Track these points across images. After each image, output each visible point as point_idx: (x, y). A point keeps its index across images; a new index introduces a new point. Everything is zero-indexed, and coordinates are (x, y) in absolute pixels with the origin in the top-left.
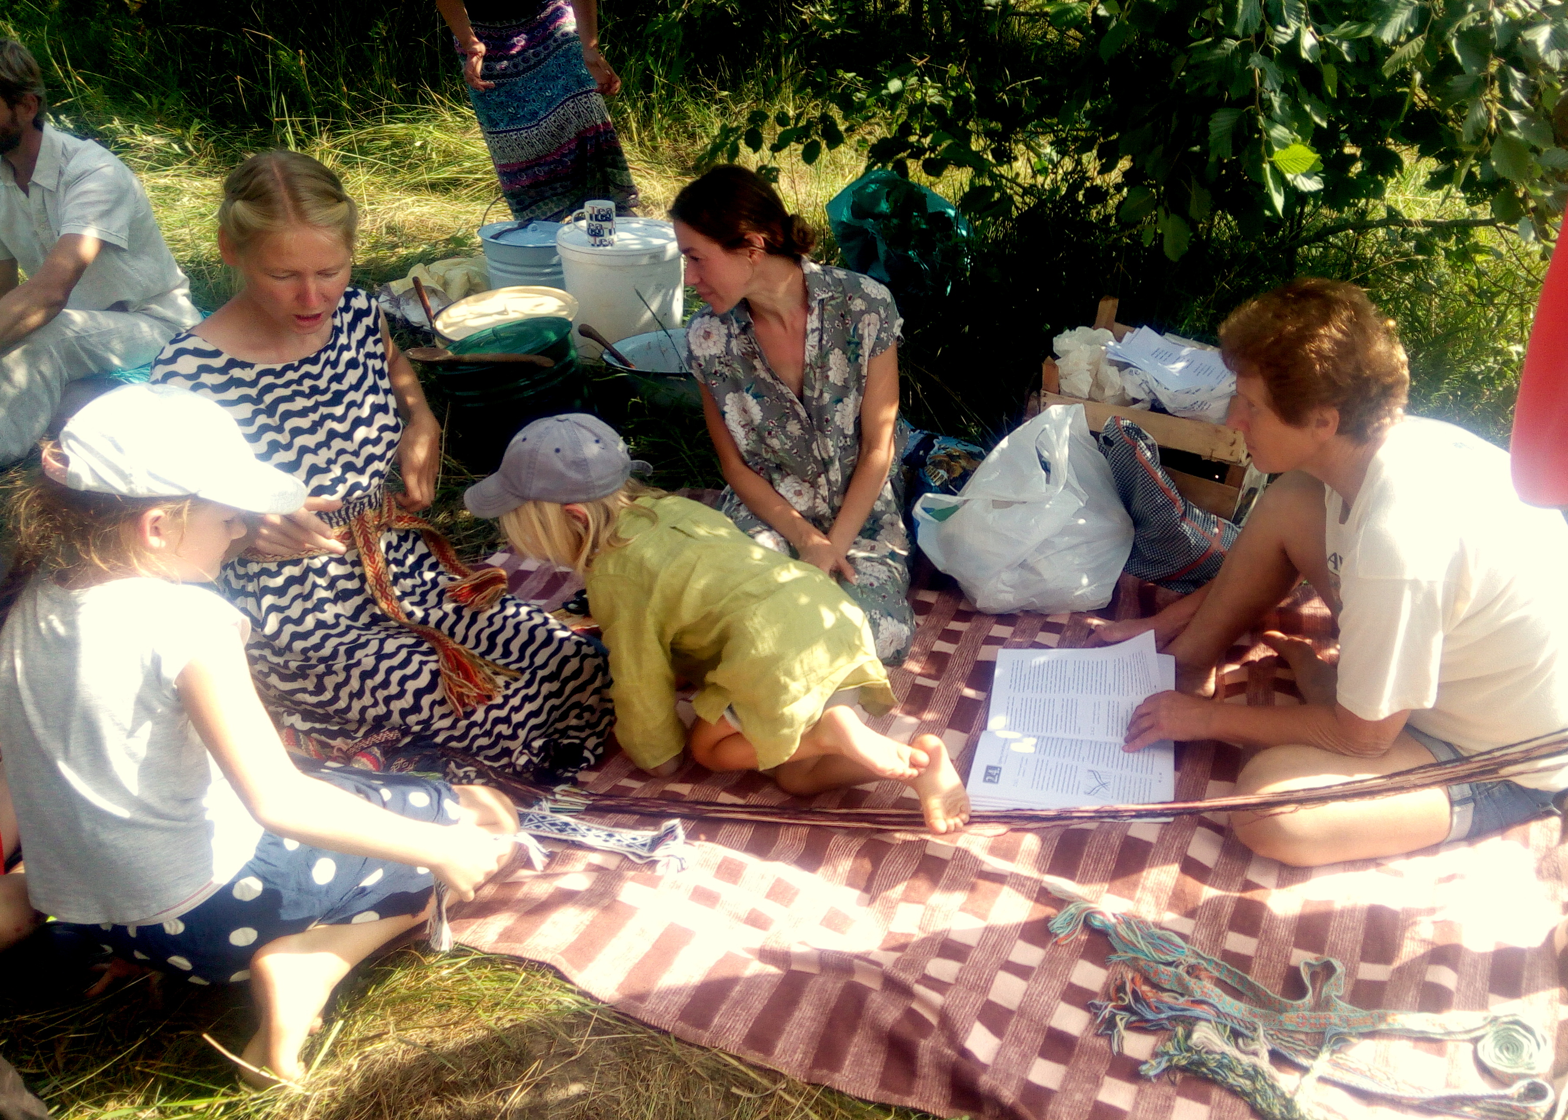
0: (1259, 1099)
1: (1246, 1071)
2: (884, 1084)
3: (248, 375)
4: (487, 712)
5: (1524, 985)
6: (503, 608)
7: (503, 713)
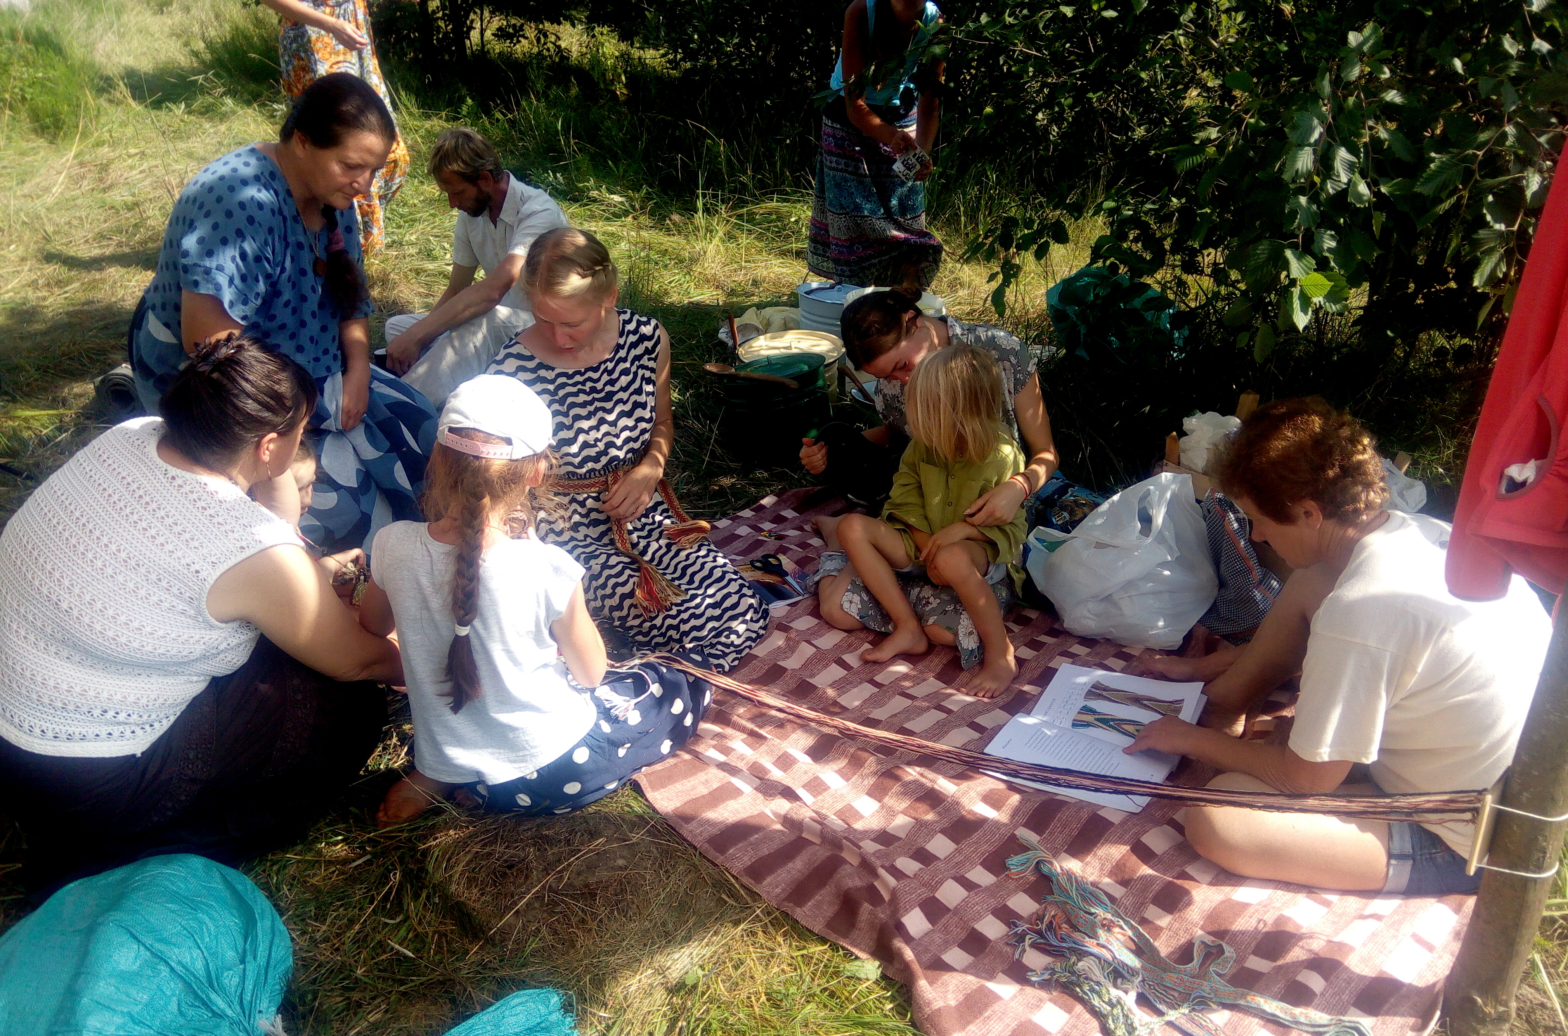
0: (1110, 1021)
1: (1110, 1000)
2: (829, 925)
3: (550, 375)
4: (664, 619)
5: (1385, 1008)
6: (699, 550)
7: (675, 622)
